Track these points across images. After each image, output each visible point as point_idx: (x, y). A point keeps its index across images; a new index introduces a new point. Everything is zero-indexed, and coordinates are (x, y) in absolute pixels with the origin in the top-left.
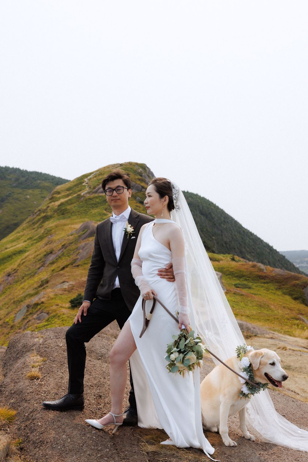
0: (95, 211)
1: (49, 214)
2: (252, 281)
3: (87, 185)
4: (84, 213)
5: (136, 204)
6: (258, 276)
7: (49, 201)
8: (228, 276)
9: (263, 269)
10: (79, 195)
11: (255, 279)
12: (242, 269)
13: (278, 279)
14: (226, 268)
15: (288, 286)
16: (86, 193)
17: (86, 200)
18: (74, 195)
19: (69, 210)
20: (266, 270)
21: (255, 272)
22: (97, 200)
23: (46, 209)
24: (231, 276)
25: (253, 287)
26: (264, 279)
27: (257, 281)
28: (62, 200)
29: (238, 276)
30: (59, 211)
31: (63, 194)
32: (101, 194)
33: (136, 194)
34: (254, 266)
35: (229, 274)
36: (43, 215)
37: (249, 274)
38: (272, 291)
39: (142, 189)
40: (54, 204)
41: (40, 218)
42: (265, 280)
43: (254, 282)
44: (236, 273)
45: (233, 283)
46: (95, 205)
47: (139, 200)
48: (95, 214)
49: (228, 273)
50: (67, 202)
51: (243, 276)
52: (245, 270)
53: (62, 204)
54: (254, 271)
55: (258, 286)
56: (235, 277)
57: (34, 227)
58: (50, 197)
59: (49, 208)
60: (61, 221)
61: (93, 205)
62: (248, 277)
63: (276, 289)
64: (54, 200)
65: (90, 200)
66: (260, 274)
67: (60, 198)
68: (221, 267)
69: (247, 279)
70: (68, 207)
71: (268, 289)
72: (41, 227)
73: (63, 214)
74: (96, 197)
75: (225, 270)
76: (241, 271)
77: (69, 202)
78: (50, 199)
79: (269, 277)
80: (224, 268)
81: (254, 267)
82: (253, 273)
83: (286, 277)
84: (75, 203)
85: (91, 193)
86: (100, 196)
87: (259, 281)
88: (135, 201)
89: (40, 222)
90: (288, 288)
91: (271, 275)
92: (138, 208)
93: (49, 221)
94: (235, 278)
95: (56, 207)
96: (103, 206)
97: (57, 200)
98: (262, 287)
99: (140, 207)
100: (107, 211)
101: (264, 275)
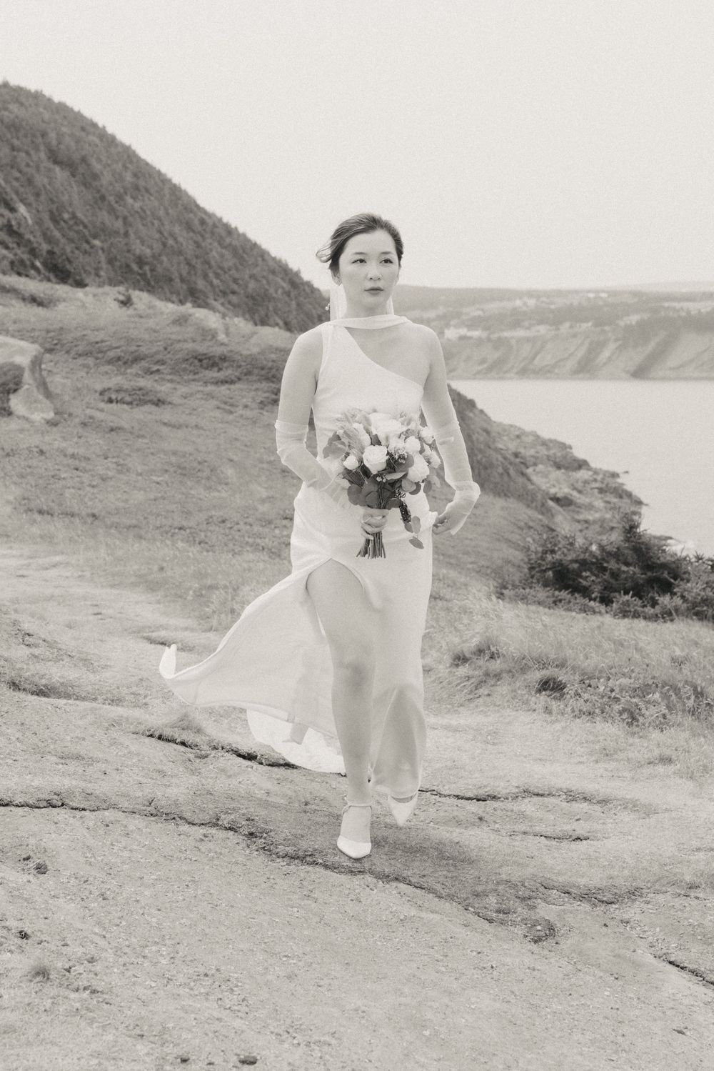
2: (169, 377)
6: (196, 358)
8: (80, 361)
9: (215, 329)
11: (185, 370)
12: (134, 333)
13: (270, 364)
14: (76, 328)
20: (227, 334)
21: (185, 341)
24: (90, 361)
25: (175, 399)
26: (216, 369)
27: (191, 377)
29: (119, 359)
34: (181, 320)
35: (87, 354)
37: (161, 348)
38: (248, 413)
42: (220, 369)
43: (177, 378)
44: (111, 348)
45: (99, 387)
49: (81, 349)
51: (137, 359)
52: (146, 336)
54: (180, 337)
55: (192, 395)
56: (109, 362)
62: (157, 362)
63: (261, 402)
66: (202, 348)
68: (57, 326)
69: (155, 368)
71: (232, 405)
75: (70, 337)
76: (129, 340)
79: (237, 357)
81: (180, 325)
82: (178, 346)
87: (197, 377)
91: (245, 352)
94: (107, 368)
98: (211, 396)
101: (218, 351)
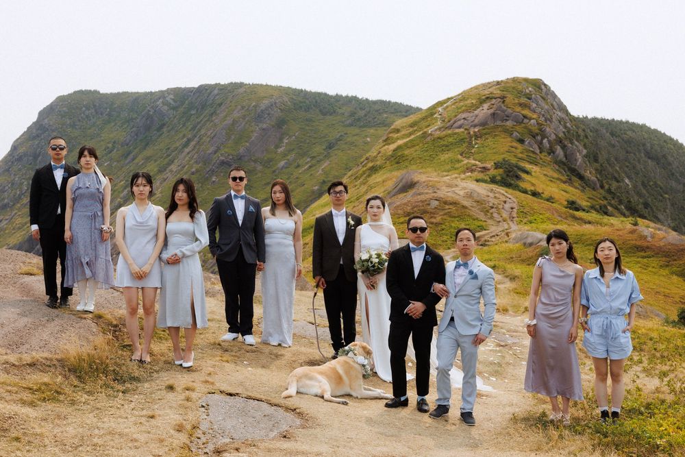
0: (445, 156)
1: (378, 163)
3: (439, 116)
4: (428, 160)
5: (510, 144)
6: (636, 247)
7: (383, 144)
9: (647, 235)
10: (425, 133)
13: (668, 250)
14: (589, 234)
15: (681, 263)
16: (436, 130)
17: (434, 140)
18: (418, 134)
19: (407, 156)
20: (652, 237)
21: (632, 240)
22: (451, 140)
23: (376, 157)
28: (400, 142)
30: (392, 159)
31: (403, 133)
32: (457, 131)
33: (512, 128)
36: (370, 165)
37: (621, 243)
38: (654, 270)
39: (523, 120)
40: (388, 148)
41: (366, 170)
42: (645, 252)
43: (626, 255)
46: (447, 148)
47: (517, 136)
48: (445, 161)
50: (406, 144)
53: (399, 148)
54: (629, 238)
57: (357, 183)
58: (384, 138)
59: (380, 155)
60: (393, 173)
61: (444, 148)
63: (661, 266)
64: (389, 142)
65: (439, 140)
66: (638, 243)
67: (398, 139)
70: (406, 152)
71: (647, 266)
72: (364, 184)
73: (398, 163)
74: (449, 136)
75: (585, 238)
77: (409, 144)
78: (385, 141)
79: (654, 247)
80: (585, 235)
81: (632, 233)
82: (628, 242)
83: (681, 248)
84: (418, 145)
85: (442, 129)
86: (455, 134)
88: (509, 139)
89: (365, 175)
90: (681, 264)
91: (658, 245)
92: (513, 149)
93: (377, 175)
95: (390, 153)
96: (458, 149)
97: (393, 143)
98: (639, 262)
99: (516, 148)
100: (464, 155)
101: (645, 244)
